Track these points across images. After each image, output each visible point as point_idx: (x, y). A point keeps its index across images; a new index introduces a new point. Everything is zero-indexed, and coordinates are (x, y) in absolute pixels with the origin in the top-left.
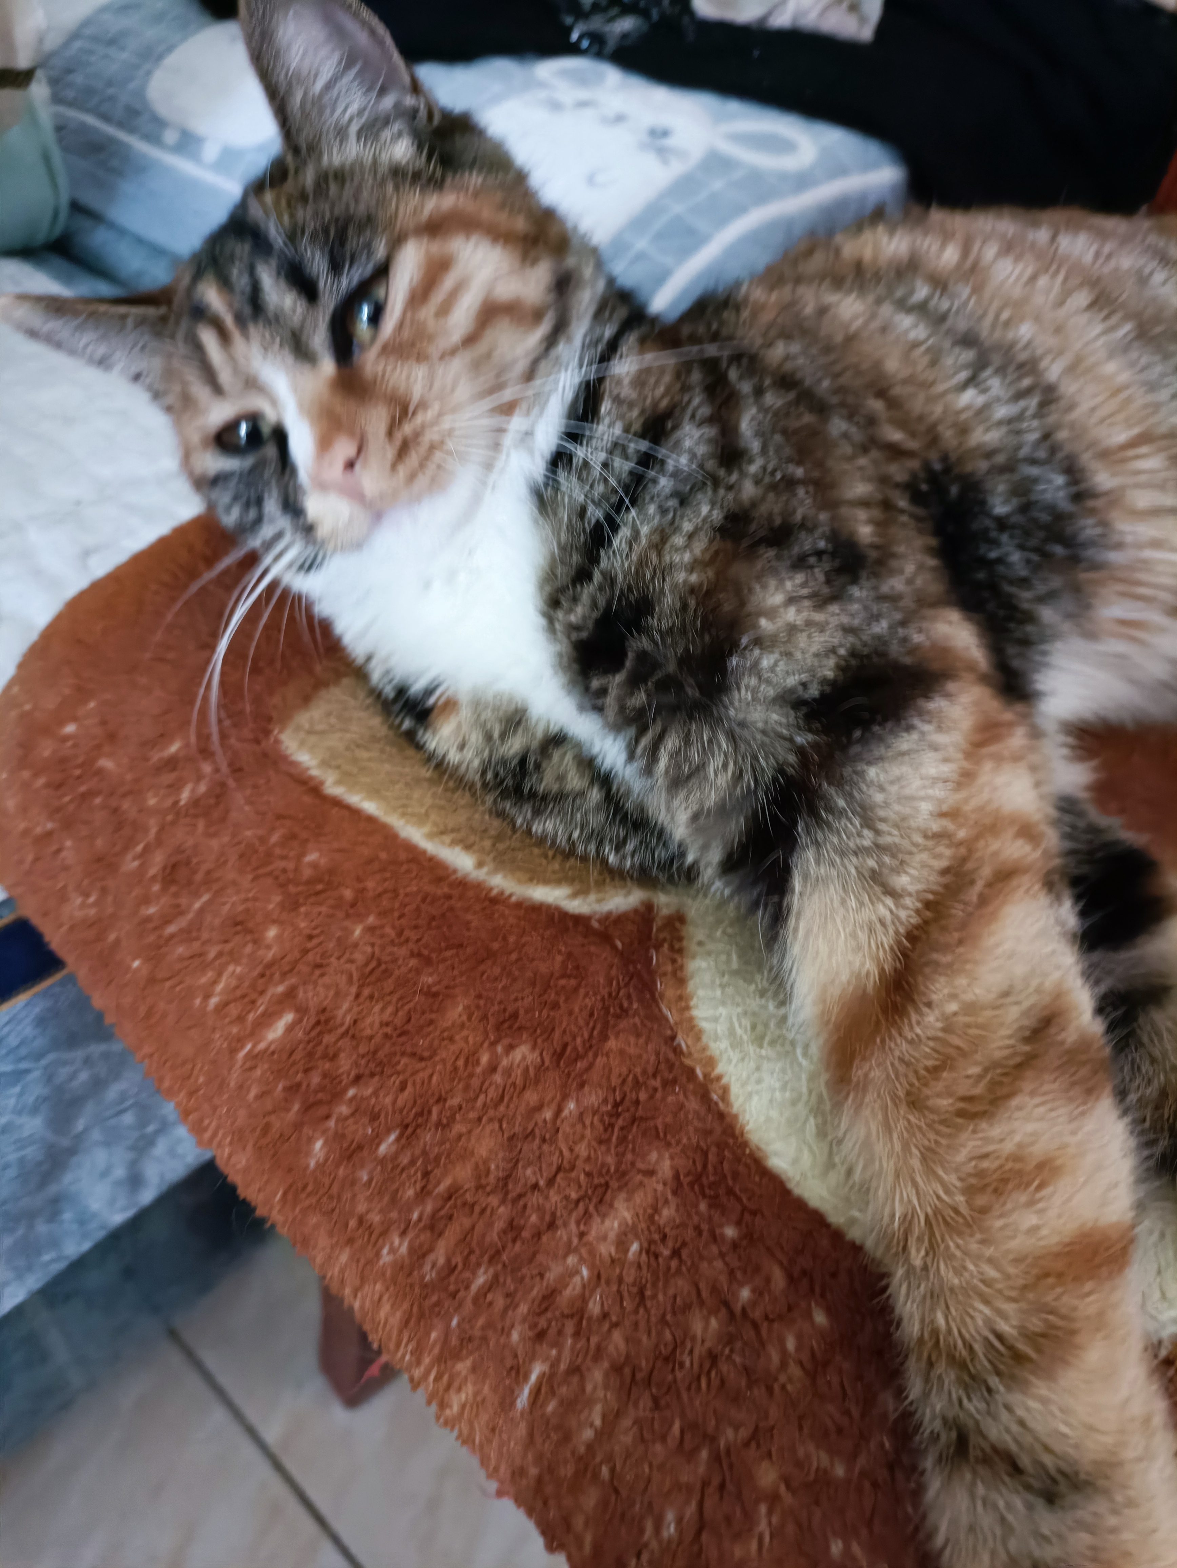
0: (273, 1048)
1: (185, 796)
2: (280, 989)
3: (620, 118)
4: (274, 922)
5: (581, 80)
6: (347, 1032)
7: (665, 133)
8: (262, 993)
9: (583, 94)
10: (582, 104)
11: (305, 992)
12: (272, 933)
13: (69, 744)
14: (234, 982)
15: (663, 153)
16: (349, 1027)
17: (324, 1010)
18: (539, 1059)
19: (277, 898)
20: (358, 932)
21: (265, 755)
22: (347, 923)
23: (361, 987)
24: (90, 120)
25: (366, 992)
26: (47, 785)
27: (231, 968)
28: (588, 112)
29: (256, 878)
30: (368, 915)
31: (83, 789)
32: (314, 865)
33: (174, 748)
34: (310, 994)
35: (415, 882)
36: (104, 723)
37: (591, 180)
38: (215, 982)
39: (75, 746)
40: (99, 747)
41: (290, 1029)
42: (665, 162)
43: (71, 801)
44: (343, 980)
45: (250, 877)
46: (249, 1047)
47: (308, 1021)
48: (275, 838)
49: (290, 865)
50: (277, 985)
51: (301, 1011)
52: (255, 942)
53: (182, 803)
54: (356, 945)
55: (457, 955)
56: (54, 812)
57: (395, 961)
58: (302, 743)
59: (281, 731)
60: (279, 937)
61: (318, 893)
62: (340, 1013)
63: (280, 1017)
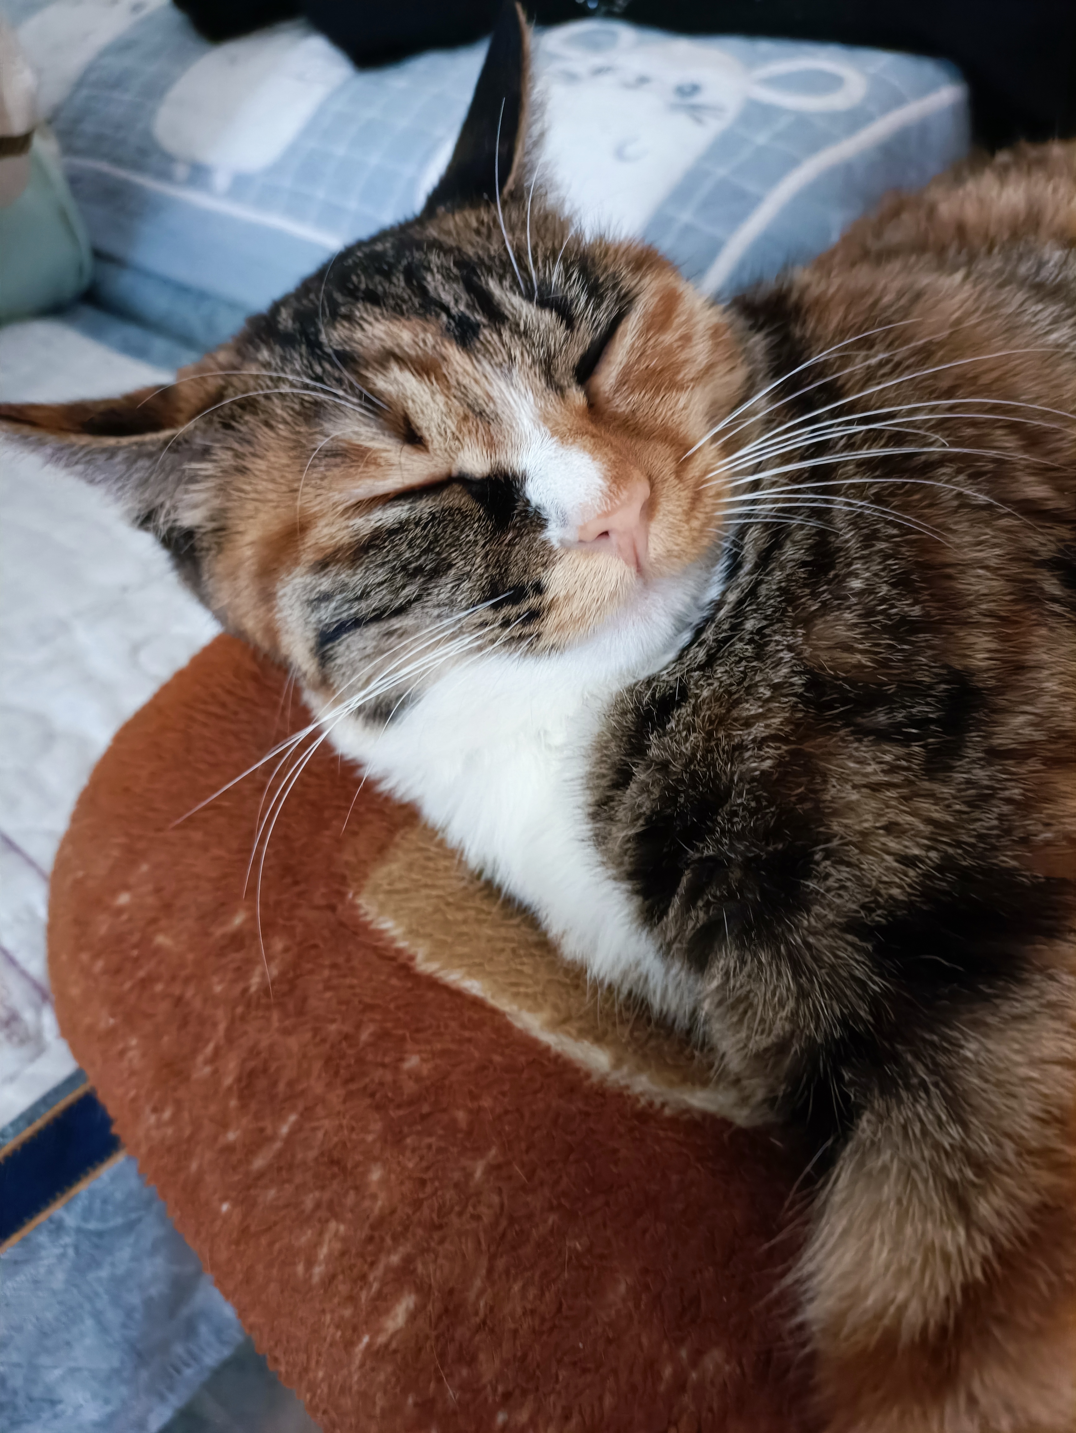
0: (394, 1345)
1: (255, 981)
2: (395, 1259)
3: (643, 80)
4: (376, 1159)
5: (593, 45)
6: (484, 1322)
7: (695, 89)
8: (372, 1264)
9: (598, 60)
10: (599, 71)
11: (425, 1264)
12: (376, 1175)
13: (125, 917)
14: (338, 1246)
15: (696, 112)
16: (486, 1316)
17: (451, 1292)
18: (738, 1371)
19: (377, 1126)
20: (478, 1174)
21: (342, 924)
22: (464, 1162)
23: (492, 1258)
24: (104, 167)
25: (501, 1264)
26: (105, 971)
27: (333, 1225)
28: (607, 80)
29: (349, 1096)
30: (489, 1148)
31: (141, 974)
32: (416, 1076)
33: (238, 920)
34: (431, 1267)
35: (540, 1095)
36: (158, 890)
37: (620, 154)
38: (316, 1245)
39: (130, 920)
40: (154, 921)
41: (413, 1316)
42: (699, 121)
43: (132, 988)
44: (469, 1246)
45: (341, 1092)
46: (366, 1339)
47: (433, 1308)
48: (365, 1036)
49: (389, 1077)
50: (389, 1253)
51: (423, 1290)
52: (356, 1188)
53: (253, 989)
54: (478, 1194)
55: (607, 1204)
56: (116, 1002)
57: (530, 1216)
58: (382, 906)
59: (356, 894)
60: (384, 1182)
61: (424, 1117)
62: (472, 1295)
63: (398, 1300)
